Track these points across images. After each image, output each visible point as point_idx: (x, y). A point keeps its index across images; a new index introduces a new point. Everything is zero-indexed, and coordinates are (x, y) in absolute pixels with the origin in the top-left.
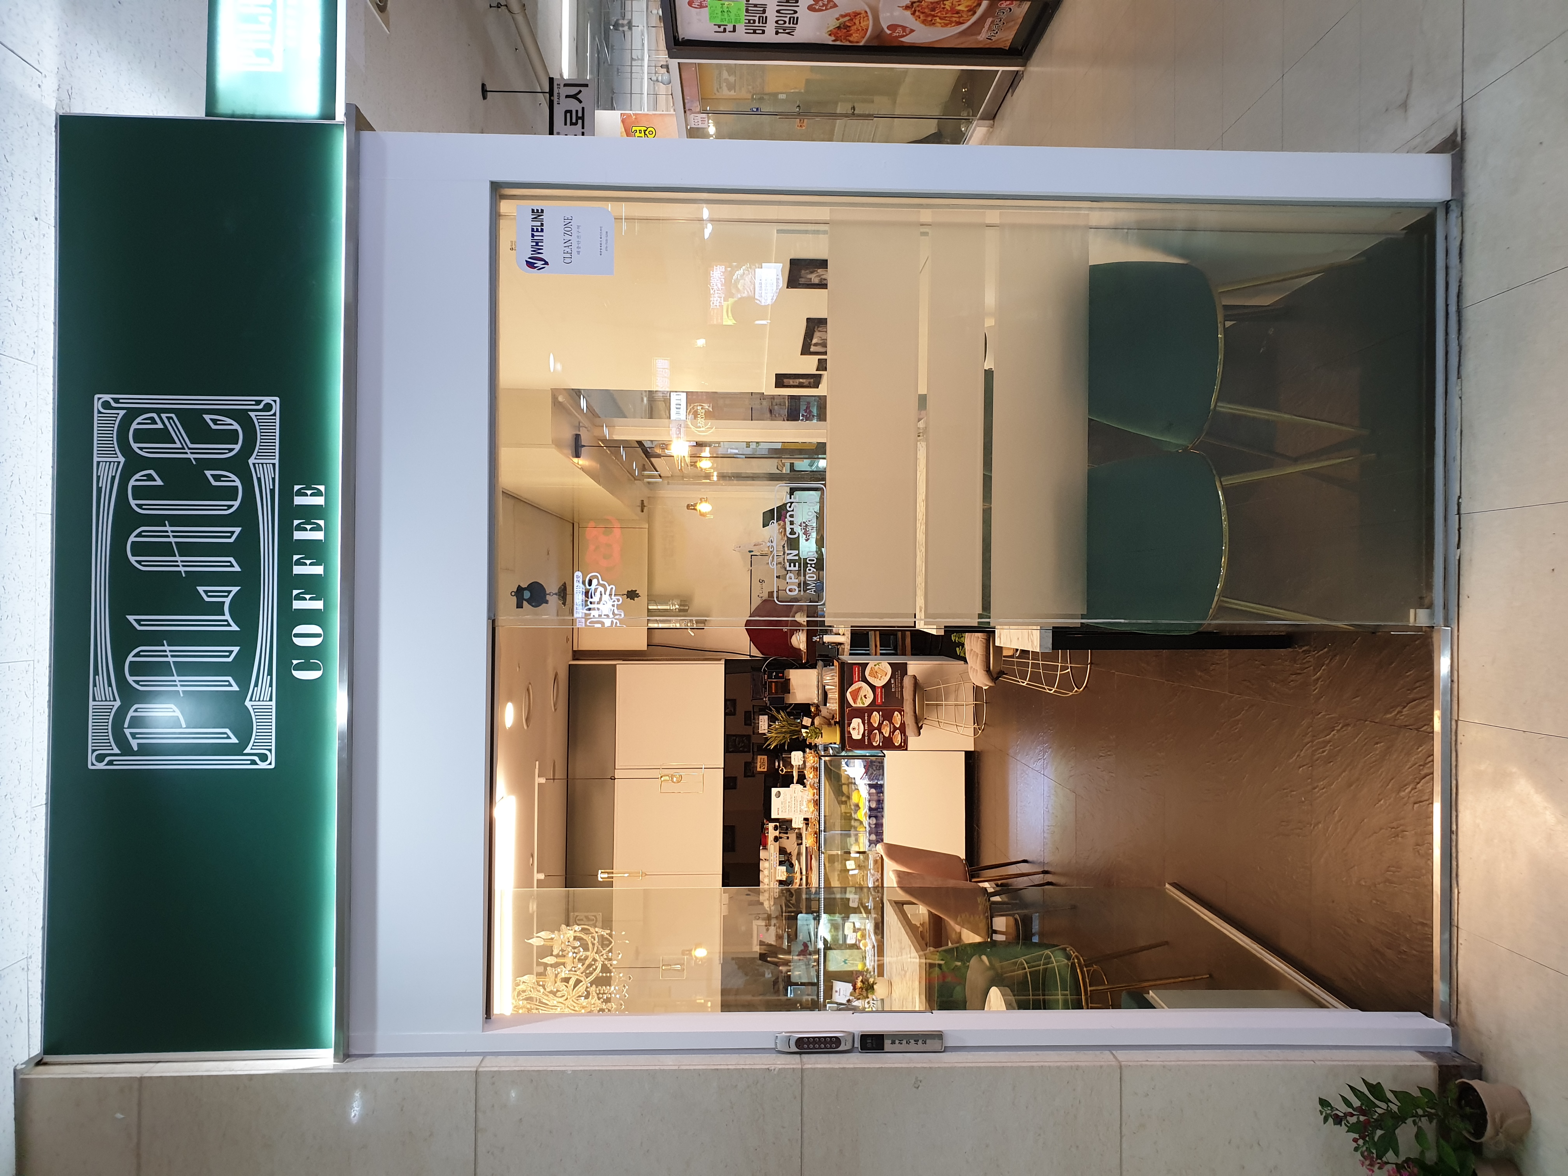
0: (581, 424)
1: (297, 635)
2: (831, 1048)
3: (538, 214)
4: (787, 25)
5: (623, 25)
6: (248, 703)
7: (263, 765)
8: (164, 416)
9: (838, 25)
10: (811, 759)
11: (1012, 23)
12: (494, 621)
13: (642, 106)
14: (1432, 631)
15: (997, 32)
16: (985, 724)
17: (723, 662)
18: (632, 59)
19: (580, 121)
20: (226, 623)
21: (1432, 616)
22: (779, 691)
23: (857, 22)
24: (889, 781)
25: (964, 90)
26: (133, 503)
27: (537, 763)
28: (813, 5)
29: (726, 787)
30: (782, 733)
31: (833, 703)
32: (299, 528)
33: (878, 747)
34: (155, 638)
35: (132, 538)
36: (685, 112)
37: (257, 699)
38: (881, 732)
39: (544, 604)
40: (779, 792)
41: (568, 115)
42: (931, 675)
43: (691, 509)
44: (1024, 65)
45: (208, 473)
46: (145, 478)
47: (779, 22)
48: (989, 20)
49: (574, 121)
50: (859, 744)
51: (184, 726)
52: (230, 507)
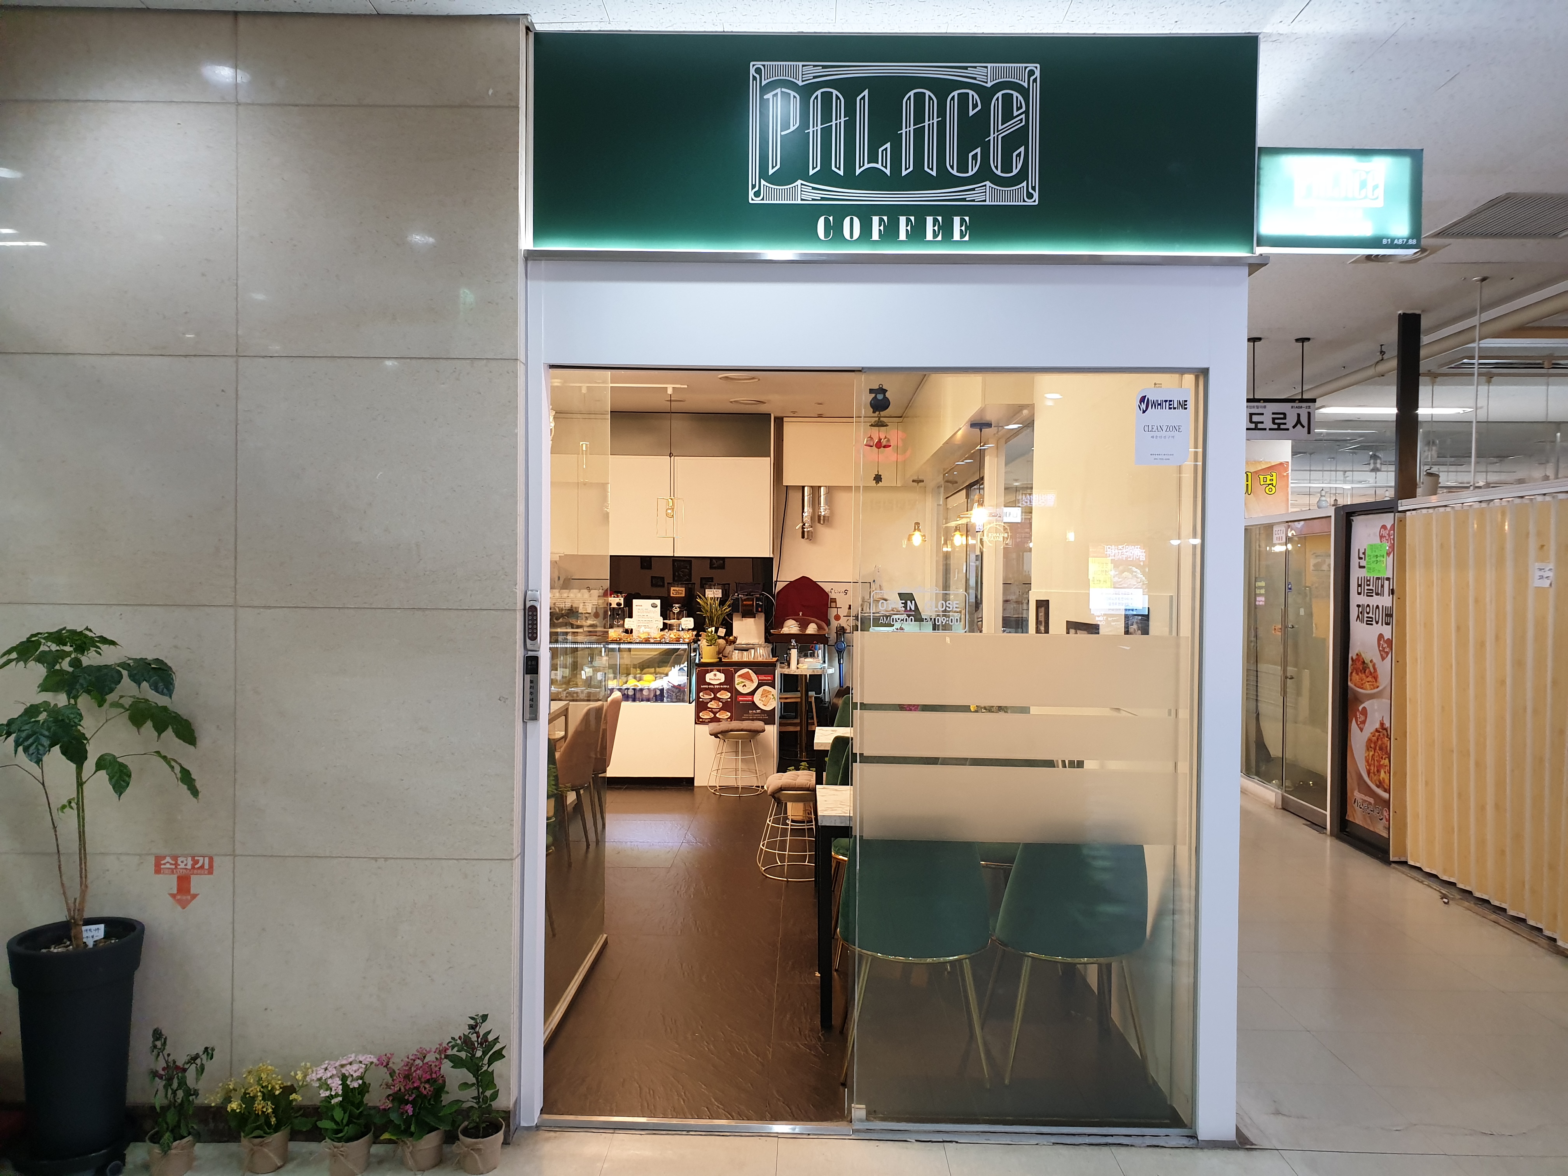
0: (1000, 428)
1: (852, 219)
2: (529, 633)
3: (1183, 405)
4: (1366, 615)
5: (1375, 463)
6: (799, 182)
7: (751, 194)
8: (1023, 116)
9: (1366, 662)
10: (688, 636)
11: (1369, 821)
12: (860, 371)
13: (1296, 481)
14: (848, 1121)
15: (1361, 808)
16: (721, 795)
17: (771, 556)
18: (1345, 471)
19: (1276, 427)
20: (862, 165)
21: (861, 1120)
22: (744, 608)
23: (1369, 679)
24: (666, 706)
25: (1311, 783)
26: (956, 93)
27: (686, 386)
28: (1384, 638)
29: (643, 558)
30: (711, 610)
31: (738, 656)
32: (935, 221)
33: (698, 697)
34: (850, 111)
35: (928, 93)
36: (1287, 522)
37: (802, 189)
38: (711, 700)
39: (872, 410)
40: (657, 607)
41: (1282, 416)
42: (765, 747)
43: (915, 527)
44: (1332, 834)
45: (978, 150)
46: (975, 102)
47: (1368, 608)
48: (1372, 800)
49: (1277, 421)
50: (701, 680)
51: (783, 133)
52: (952, 167)
